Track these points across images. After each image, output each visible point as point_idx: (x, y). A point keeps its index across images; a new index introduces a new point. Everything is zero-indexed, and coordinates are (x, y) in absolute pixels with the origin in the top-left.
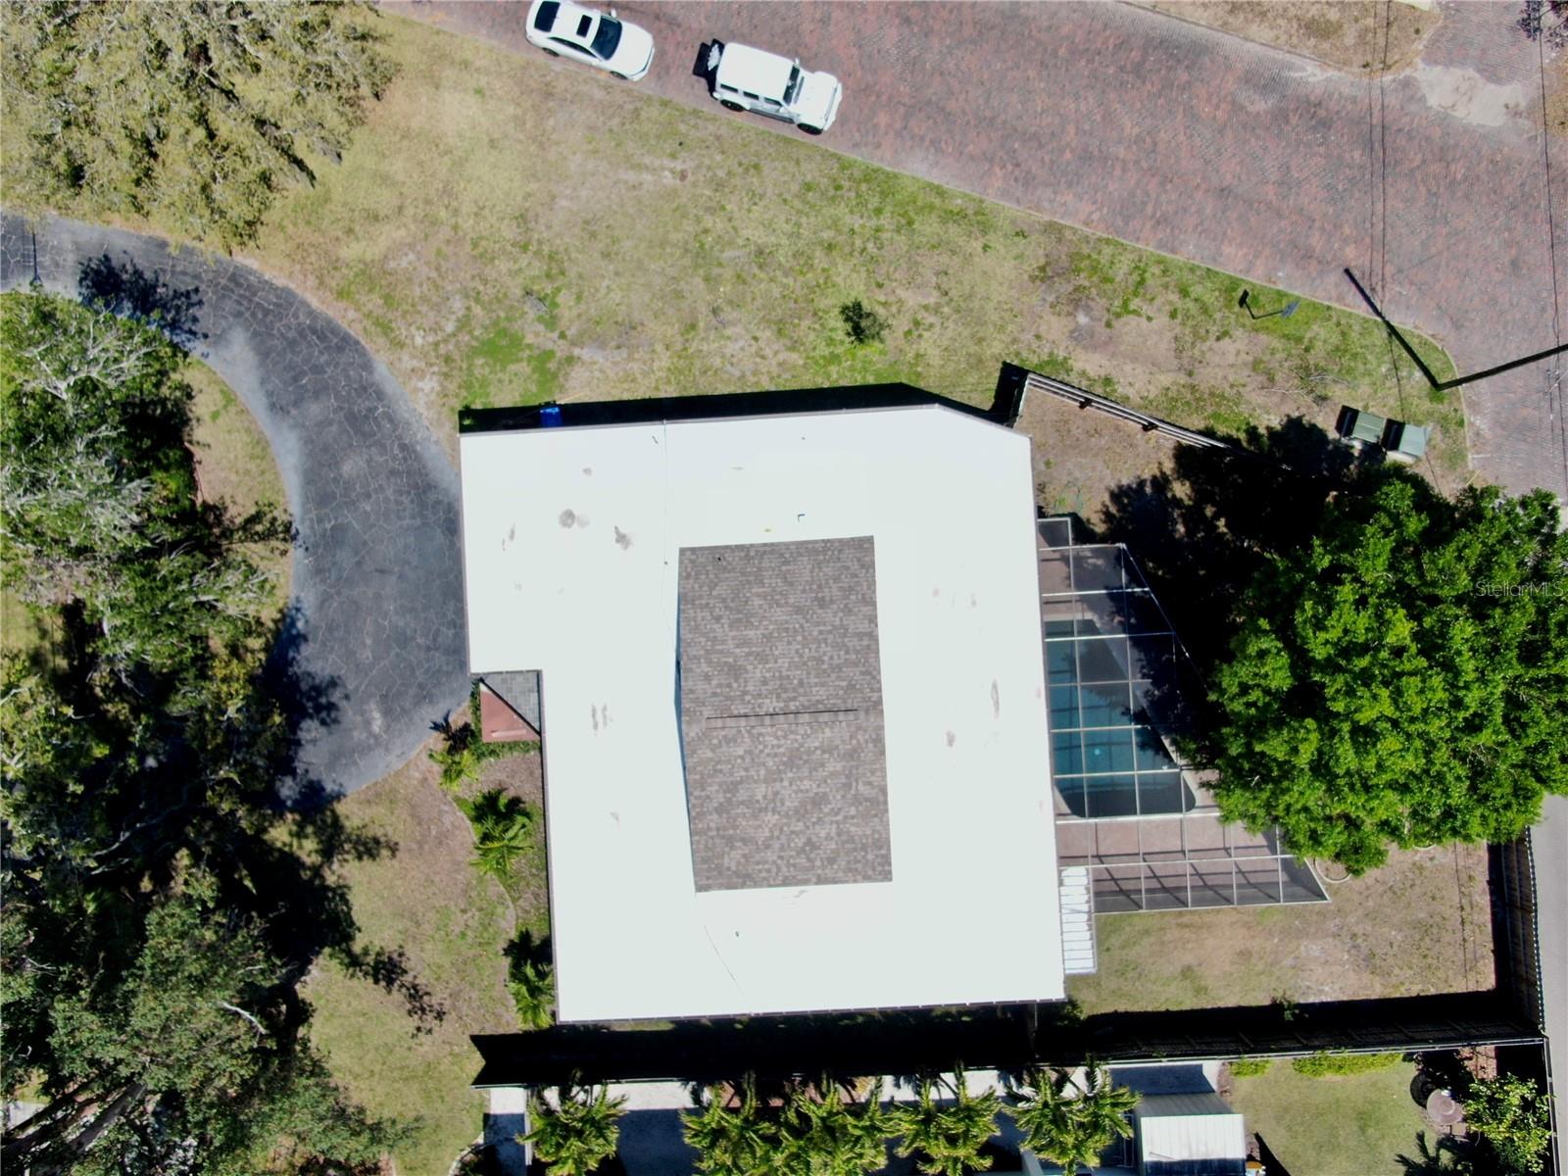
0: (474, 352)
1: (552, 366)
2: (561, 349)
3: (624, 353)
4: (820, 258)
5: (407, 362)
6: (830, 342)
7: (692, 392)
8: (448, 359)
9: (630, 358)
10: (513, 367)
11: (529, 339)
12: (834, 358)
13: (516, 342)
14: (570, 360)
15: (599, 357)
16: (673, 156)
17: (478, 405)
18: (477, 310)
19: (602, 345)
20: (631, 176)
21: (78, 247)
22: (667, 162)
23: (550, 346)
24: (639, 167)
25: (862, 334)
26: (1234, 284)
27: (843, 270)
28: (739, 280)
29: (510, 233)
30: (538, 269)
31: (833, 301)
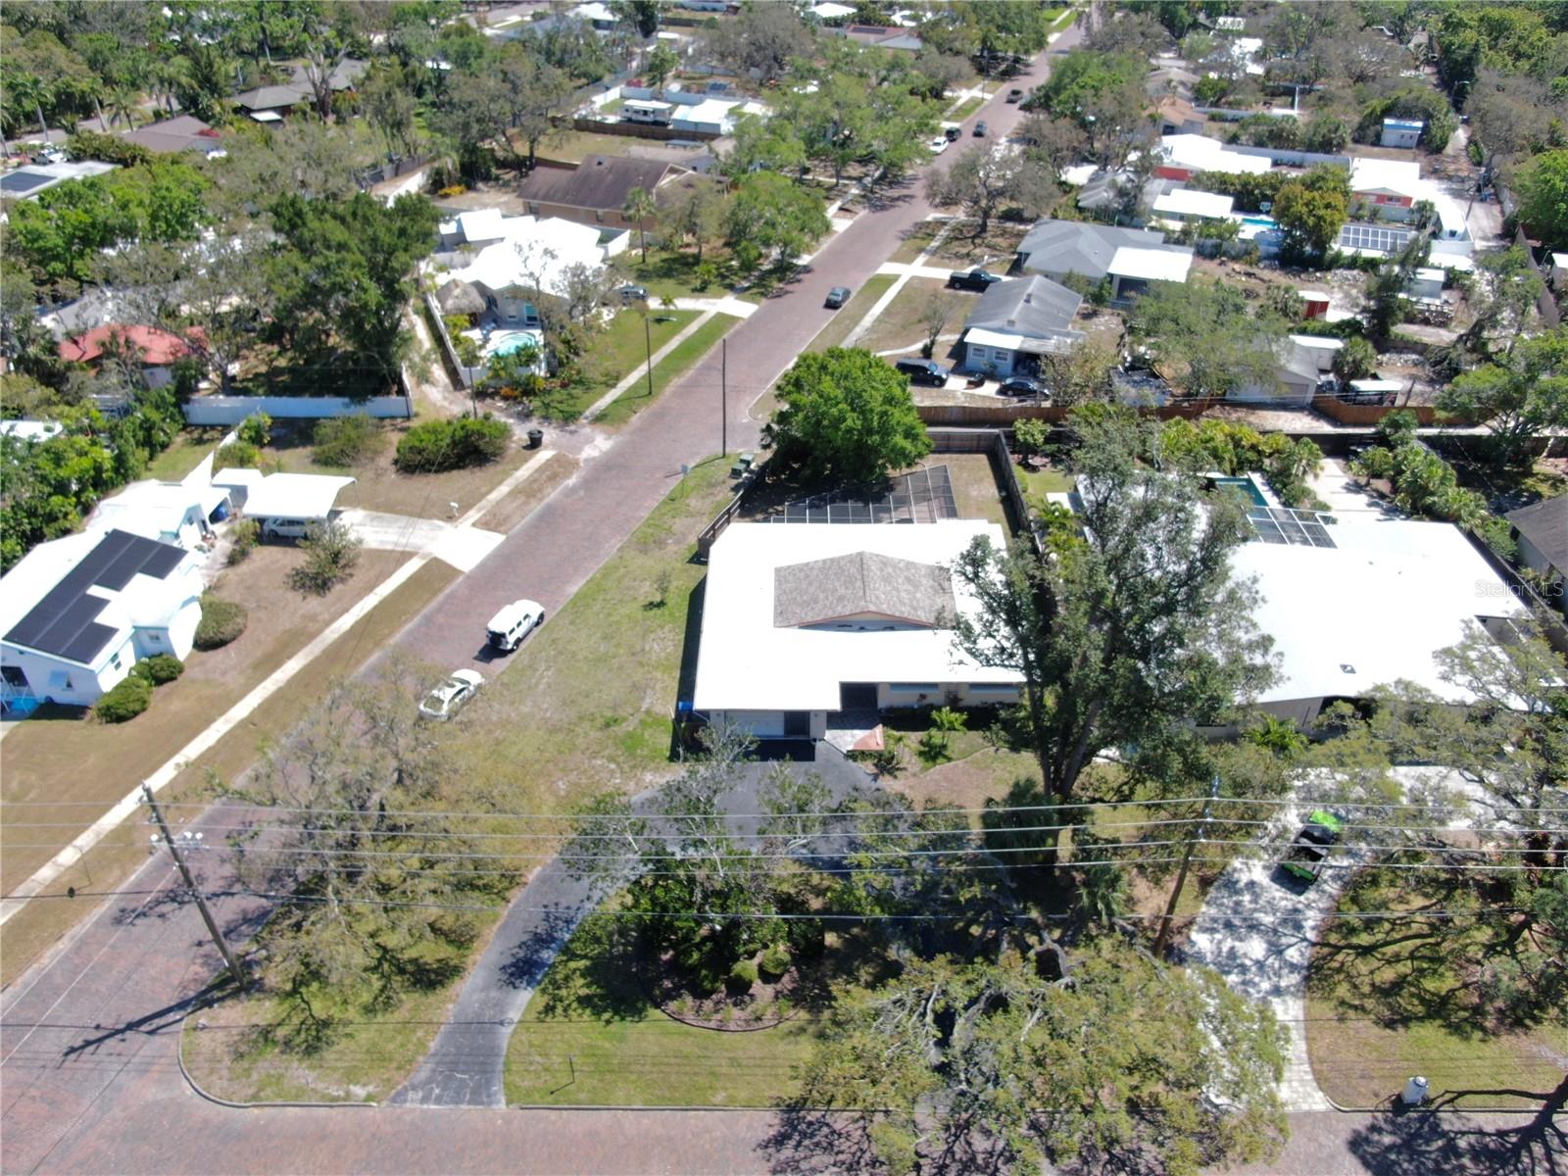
0: (633, 755)
1: (649, 720)
2: (641, 716)
3: (648, 691)
4: (616, 618)
5: (632, 785)
6: (662, 615)
7: (679, 662)
8: (634, 767)
9: (653, 689)
10: (646, 737)
11: (631, 729)
12: (671, 614)
13: (630, 736)
14: (648, 712)
15: (648, 700)
16: (535, 670)
17: (668, 754)
18: (606, 753)
19: (643, 699)
20: (541, 687)
21: (486, 988)
22: (538, 673)
23: (637, 721)
24: (537, 685)
25: (661, 604)
26: (664, 503)
27: (623, 611)
28: (618, 645)
29: (560, 737)
30: (587, 725)
31: (640, 614)
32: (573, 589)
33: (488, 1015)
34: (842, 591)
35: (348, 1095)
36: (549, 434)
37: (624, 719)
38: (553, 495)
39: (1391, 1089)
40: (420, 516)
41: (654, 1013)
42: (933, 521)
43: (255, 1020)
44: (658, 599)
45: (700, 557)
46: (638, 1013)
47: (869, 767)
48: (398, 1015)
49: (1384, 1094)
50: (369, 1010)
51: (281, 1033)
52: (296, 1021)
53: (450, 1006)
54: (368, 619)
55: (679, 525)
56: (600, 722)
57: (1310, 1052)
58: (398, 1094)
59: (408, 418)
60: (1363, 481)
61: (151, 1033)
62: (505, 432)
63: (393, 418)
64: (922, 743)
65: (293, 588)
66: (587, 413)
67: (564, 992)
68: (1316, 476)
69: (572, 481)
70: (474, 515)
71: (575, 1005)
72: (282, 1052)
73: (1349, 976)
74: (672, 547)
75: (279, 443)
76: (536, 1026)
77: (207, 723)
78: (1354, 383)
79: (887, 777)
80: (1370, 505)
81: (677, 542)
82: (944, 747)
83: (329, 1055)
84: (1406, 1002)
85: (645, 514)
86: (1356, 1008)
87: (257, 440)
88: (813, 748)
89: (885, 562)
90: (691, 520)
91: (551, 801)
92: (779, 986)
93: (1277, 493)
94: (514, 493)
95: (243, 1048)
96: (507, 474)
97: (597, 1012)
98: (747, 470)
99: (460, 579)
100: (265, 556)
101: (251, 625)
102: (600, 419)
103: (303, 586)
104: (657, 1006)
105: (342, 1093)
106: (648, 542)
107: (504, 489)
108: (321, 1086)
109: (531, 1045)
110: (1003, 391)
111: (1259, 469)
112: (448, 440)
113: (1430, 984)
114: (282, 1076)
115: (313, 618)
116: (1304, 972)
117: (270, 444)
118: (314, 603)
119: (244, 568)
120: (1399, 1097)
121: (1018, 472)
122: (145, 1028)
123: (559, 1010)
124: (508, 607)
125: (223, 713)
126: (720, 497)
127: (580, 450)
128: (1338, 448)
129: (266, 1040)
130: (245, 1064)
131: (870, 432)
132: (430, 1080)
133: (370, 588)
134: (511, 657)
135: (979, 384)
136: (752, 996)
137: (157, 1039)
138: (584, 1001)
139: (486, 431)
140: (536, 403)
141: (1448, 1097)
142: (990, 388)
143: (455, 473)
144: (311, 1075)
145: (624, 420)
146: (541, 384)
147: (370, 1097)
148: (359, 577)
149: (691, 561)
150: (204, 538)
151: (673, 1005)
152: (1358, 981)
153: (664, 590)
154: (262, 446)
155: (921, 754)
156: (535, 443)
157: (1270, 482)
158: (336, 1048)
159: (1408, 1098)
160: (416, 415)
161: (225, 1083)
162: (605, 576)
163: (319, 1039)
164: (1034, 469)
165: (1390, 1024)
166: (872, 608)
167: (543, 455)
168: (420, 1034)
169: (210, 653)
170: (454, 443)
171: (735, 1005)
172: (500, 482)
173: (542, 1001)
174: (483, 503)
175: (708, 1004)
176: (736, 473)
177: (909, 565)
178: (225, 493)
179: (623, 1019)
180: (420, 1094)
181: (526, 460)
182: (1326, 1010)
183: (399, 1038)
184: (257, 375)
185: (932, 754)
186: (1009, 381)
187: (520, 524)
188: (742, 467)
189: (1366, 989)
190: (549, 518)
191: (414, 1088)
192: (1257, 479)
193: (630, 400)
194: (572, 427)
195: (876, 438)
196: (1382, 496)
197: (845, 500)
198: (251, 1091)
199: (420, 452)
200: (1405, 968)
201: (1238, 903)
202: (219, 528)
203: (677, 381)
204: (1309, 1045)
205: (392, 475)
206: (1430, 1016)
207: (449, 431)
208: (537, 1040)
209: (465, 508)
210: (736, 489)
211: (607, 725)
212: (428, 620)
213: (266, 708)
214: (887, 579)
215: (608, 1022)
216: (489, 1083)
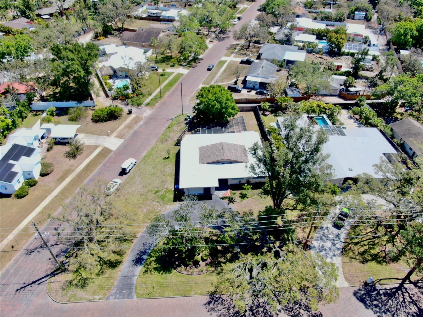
0: (163, 201)
1: (167, 191)
2: (165, 190)
3: (166, 182)
4: (156, 162)
5: (164, 209)
6: (169, 161)
7: (174, 174)
8: (164, 204)
9: (168, 182)
10: (167, 195)
11: (162, 193)
12: (171, 161)
13: (162, 195)
14: (167, 189)
15: (166, 185)
16: (135, 178)
17: (173, 200)
18: (156, 200)
20: (137, 183)
22: (136, 179)
23: (164, 191)
25: (168, 158)
26: (167, 129)
27: (158, 160)
28: (157, 170)
29: (143, 196)
30: (150, 193)
31: (162, 161)
32: (144, 154)
33: (130, 274)
34: (217, 153)
35: (94, 299)
36: (134, 109)
37: (160, 191)
38: (136, 127)
39: (363, 280)
40: (100, 135)
41: (174, 271)
42: (240, 132)
43: (67, 280)
44: (167, 156)
45: (178, 144)
46: (170, 271)
47: (227, 201)
48: (106, 275)
49: (362, 281)
50: (98, 275)
51: (74, 282)
52: (78, 278)
53: (119, 273)
54: (88, 165)
55: (171, 135)
56: (154, 192)
57: (343, 271)
58: (108, 297)
59: (94, 106)
60: (352, 116)
61: (39, 284)
62: (121, 110)
63: (90, 106)
64: (240, 194)
65: (66, 157)
66: (144, 103)
67: (150, 267)
68: (340, 115)
69: (141, 123)
70: (115, 134)
71: (153, 270)
72: (75, 288)
73: (352, 251)
74: (170, 141)
75: (58, 115)
76: (143, 276)
77: (46, 197)
78: (349, 88)
79: (231, 203)
80: (354, 122)
81: (171, 140)
82: (246, 194)
83: (88, 288)
84: (367, 256)
85: (162, 132)
86: (354, 258)
87: (52, 115)
88: (212, 196)
89: (228, 145)
90: (174, 134)
91: (142, 215)
92: (206, 262)
93: (330, 120)
94: (125, 127)
95: (64, 287)
96: (123, 122)
97: (159, 271)
98: (189, 118)
99: (112, 153)
100: (57, 148)
101: (55, 168)
102: (147, 105)
103: (69, 156)
104: (175, 269)
105: (92, 298)
106: (163, 141)
107: (122, 126)
108: (86, 297)
109: (142, 282)
110: (257, 93)
111: (325, 113)
112: (106, 113)
113: (373, 252)
114: (75, 294)
115: (72, 166)
116: (341, 250)
117: (56, 115)
118: (72, 161)
119: (52, 152)
120: (366, 282)
121: (262, 117)
122: (37, 283)
123: (149, 272)
124: (126, 161)
125: (50, 194)
126: (182, 127)
127: (142, 114)
128: (345, 107)
129: (70, 284)
130: (65, 291)
131: (222, 108)
132: (116, 293)
133: (88, 156)
134: (128, 174)
135: (250, 91)
136: (200, 265)
137: (40, 286)
138: (155, 269)
139: (116, 110)
140: (130, 101)
141: (378, 280)
142: (253, 92)
143: (108, 122)
144: (84, 294)
145: (154, 105)
146: (131, 95)
147: (100, 299)
148: (85, 153)
149: (175, 145)
150: (40, 144)
151: (179, 269)
152: (354, 252)
153: (169, 154)
154: (53, 116)
155: (240, 197)
156: (130, 113)
157: (328, 117)
158: (90, 285)
159: (368, 282)
160: (96, 105)
161: (60, 297)
162: (152, 150)
163: (84, 283)
164: (266, 115)
165: (363, 263)
166: (226, 158)
167: (132, 116)
168: (112, 281)
169: (45, 177)
170: (108, 114)
171: (195, 267)
172: (121, 124)
173: (144, 269)
174: (117, 130)
175: (188, 268)
176: (186, 119)
177: (235, 145)
178: (44, 131)
179: (166, 273)
180: (113, 297)
181: (128, 118)
182: (347, 259)
183: (107, 282)
184: (50, 95)
185: (243, 196)
186: (258, 91)
187: (128, 136)
188: (188, 118)
189: (357, 254)
190: (135, 134)
191: (112, 295)
192: (325, 116)
193: (156, 99)
194: (140, 107)
195: (224, 110)
196: (357, 120)
197: (217, 127)
198: (68, 299)
199: (98, 117)
200: (366, 247)
201: (324, 233)
202: (43, 141)
203: (168, 94)
204: (343, 269)
205: (91, 123)
206: (373, 259)
207: (106, 110)
208: (143, 280)
209: (112, 132)
210: (186, 124)
211: (156, 193)
212: (105, 165)
213: (62, 192)
214: (229, 150)
215: (162, 274)
216: (131, 293)
